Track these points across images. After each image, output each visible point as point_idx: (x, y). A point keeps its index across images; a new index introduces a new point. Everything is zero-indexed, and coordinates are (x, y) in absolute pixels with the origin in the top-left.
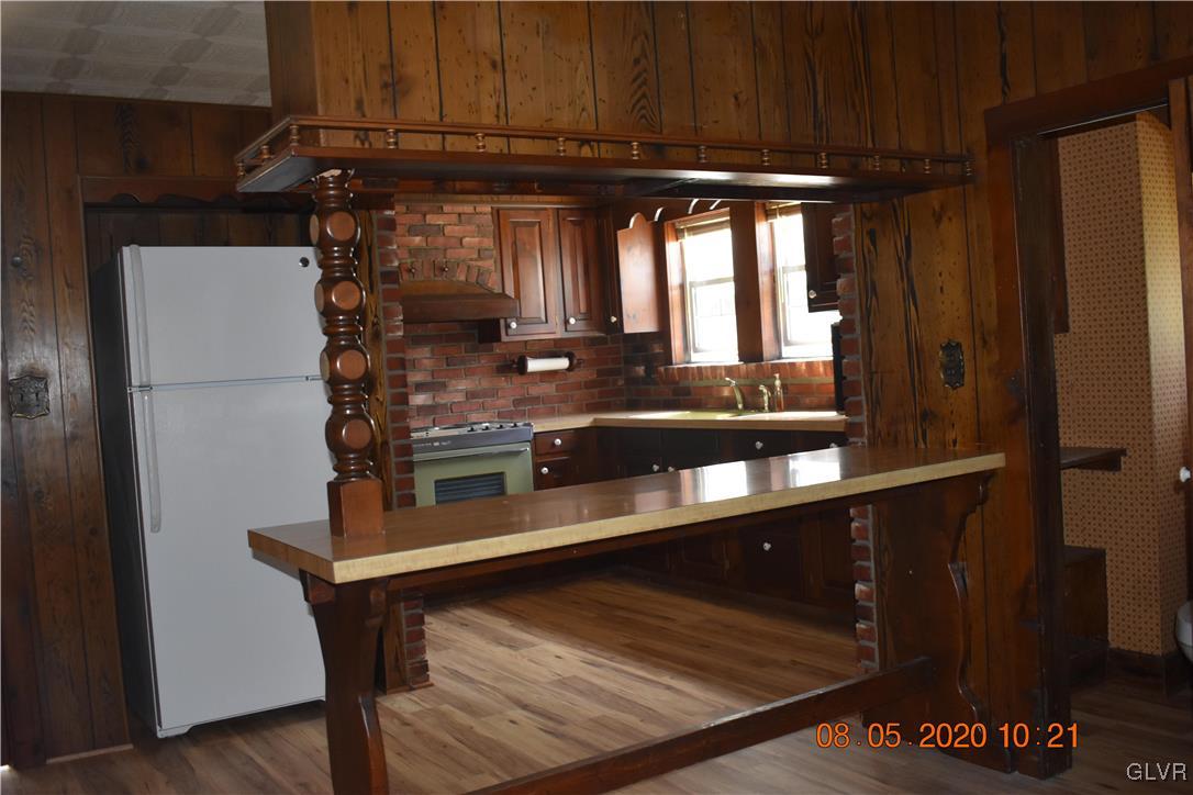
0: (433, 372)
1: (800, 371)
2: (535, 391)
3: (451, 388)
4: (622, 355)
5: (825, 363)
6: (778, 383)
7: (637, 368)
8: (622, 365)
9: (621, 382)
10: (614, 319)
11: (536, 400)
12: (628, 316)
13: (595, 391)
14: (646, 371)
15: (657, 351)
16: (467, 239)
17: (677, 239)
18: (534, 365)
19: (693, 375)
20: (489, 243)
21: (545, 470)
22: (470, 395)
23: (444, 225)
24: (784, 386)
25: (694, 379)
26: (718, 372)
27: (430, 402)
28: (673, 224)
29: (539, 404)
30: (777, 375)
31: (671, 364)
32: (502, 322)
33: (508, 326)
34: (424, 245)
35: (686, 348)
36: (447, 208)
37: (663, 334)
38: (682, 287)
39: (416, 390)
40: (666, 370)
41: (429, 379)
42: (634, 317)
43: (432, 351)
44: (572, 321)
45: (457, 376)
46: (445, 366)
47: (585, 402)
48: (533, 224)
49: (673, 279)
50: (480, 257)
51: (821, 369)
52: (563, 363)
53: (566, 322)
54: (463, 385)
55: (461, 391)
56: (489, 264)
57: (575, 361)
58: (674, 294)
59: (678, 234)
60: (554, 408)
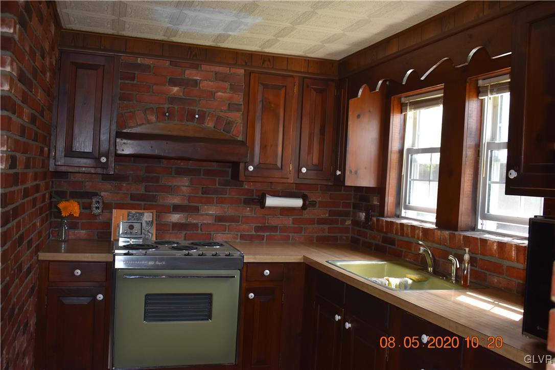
0: (189, 197)
1: (490, 250)
2: (274, 221)
3: (202, 212)
4: (352, 201)
5: (518, 247)
6: (467, 257)
7: (361, 213)
8: (351, 209)
9: (348, 222)
10: (338, 173)
11: (274, 229)
12: (351, 172)
13: (326, 227)
14: (366, 217)
15: (376, 203)
16: (219, 93)
17: (401, 113)
18: (271, 201)
19: (397, 230)
20: (239, 98)
21: (251, 295)
22: (219, 219)
23: (201, 80)
24: (472, 261)
25: (397, 234)
26: (417, 232)
27: (183, 221)
28: (400, 98)
29: (277, 231)
30: (467, 250)
31: (383, 216)
32: (242, 165)
33: (246, 169)
34: (181, 94)
35: (398, 204)
36: (204, 67)
37: (380, 190)
38: (401, 152)
39: (173, 211)
40: (378, 220)
41: (186, 203)
42: (356, 172)
43: (191, 182)
44: (304, 170)
45: (209, 202)
46: (200, 195)
47: (315, 235)
48: (279, 88)
49: (394, 145)
50: (230, 109)
51: (514, 253)
52: (298, 203)
53: (299, 171)
54: (213, 210)
55: (212, 215)
56: (237, 117)
57: (307, 202)
58: (393, 157)
59: (402, 108)
60: (288, 237)
